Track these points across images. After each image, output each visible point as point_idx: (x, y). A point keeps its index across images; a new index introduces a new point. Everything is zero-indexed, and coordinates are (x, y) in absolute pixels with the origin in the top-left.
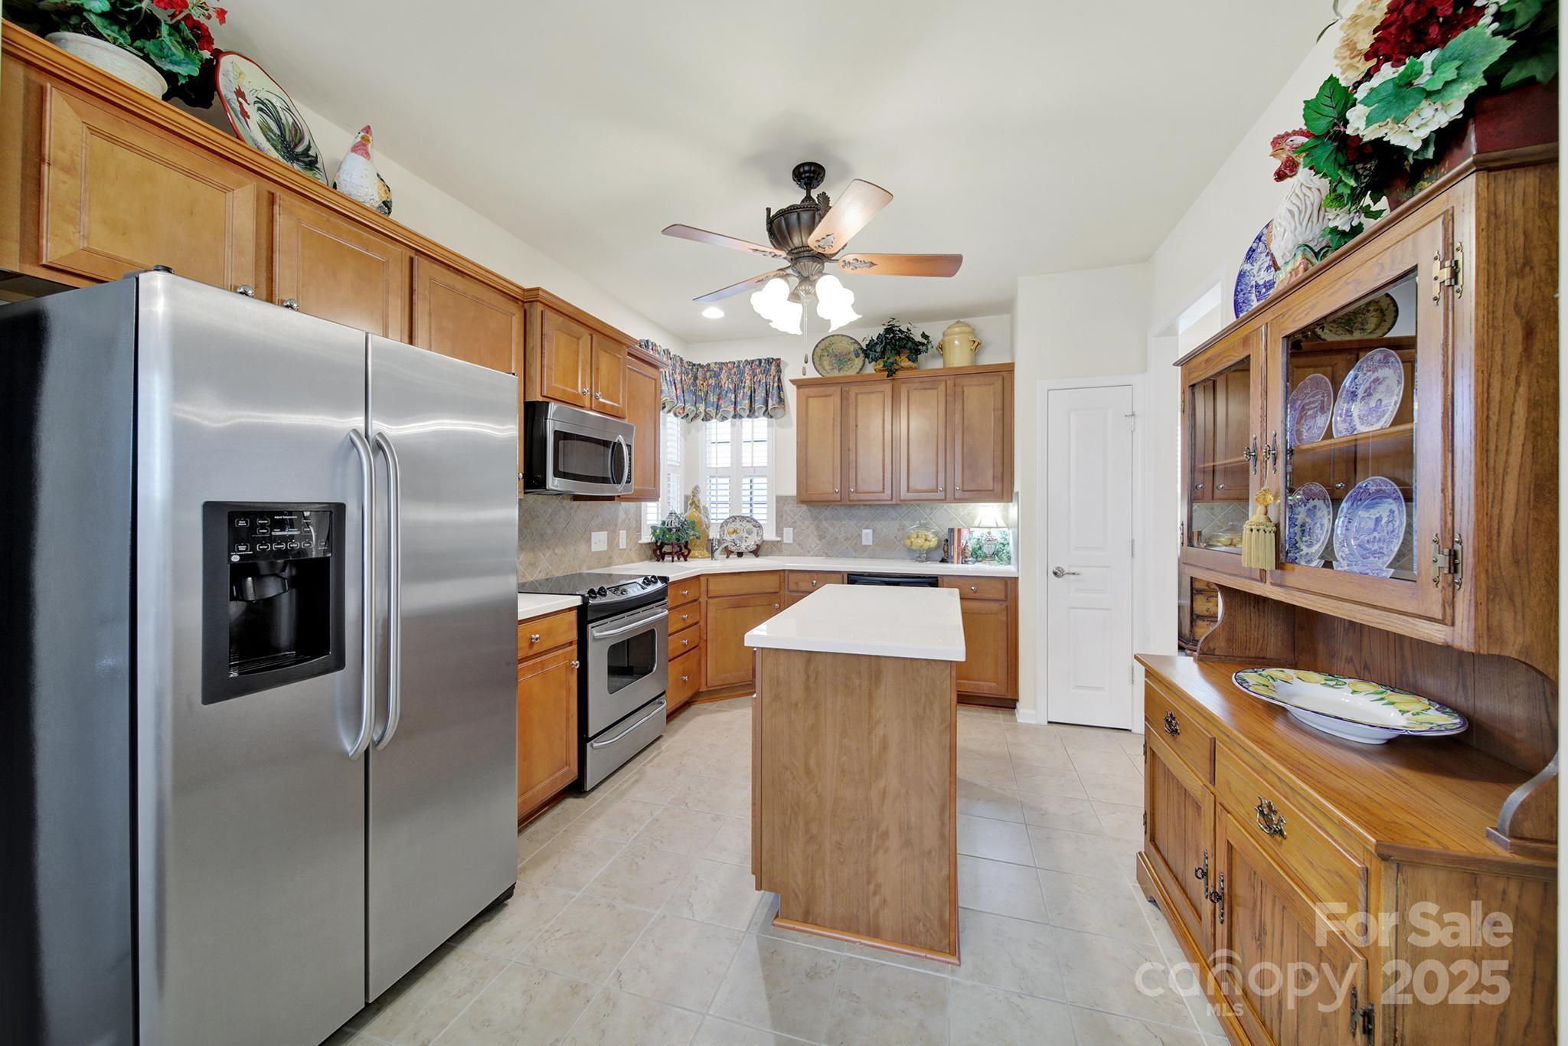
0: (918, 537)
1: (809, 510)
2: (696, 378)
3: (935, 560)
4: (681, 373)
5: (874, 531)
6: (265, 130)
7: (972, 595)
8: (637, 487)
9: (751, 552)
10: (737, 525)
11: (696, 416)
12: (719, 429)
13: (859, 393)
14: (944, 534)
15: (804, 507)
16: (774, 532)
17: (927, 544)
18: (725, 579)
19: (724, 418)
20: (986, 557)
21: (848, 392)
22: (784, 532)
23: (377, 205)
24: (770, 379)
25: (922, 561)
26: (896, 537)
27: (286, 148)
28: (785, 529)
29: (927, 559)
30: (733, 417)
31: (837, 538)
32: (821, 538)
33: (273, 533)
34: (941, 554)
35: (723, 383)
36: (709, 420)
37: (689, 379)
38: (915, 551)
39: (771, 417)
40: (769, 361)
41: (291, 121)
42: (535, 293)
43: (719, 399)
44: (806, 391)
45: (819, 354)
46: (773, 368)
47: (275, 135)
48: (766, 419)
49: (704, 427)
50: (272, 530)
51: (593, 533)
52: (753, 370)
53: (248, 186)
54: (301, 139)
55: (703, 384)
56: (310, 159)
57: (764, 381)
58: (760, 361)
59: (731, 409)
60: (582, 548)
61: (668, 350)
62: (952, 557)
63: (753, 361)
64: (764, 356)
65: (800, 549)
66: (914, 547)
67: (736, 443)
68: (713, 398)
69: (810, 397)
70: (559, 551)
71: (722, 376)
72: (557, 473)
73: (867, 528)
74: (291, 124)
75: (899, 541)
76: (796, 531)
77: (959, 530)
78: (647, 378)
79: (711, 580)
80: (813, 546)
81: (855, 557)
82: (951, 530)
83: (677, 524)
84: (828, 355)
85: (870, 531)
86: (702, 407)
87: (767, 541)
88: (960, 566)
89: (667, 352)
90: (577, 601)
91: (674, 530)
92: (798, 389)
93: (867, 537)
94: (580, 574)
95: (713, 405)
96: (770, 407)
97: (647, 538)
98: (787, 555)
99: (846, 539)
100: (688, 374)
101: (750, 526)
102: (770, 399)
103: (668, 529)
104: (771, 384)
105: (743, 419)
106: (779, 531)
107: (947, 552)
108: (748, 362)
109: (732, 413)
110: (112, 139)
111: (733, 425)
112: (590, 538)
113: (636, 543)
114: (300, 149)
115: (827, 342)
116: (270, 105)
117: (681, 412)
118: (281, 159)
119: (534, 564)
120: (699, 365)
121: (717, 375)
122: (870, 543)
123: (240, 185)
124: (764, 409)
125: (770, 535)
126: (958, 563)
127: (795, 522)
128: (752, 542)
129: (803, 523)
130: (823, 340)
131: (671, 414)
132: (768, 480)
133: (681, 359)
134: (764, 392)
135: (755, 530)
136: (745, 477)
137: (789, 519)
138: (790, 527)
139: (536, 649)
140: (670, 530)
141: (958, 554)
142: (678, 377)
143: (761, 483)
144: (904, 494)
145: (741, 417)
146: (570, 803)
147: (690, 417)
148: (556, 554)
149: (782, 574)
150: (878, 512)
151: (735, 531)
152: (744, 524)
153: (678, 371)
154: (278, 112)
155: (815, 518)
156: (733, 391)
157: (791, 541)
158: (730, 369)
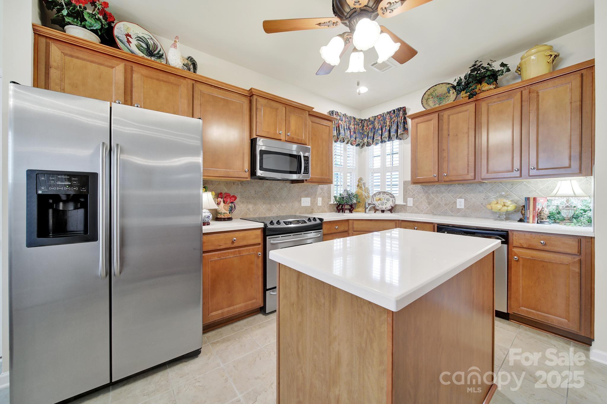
0: (497, 203)
1: (423, 188)
2: (363, 126)
3: (514, 220)
4: (354, 125)
5: (465, 200)
6: (139, 47)
7: (542, 247)
8: (312, 177)
9: (388, 210)
10: (381, 196)
11: (364, 145)
12: (376, 149)
13: (451, 115)
14: (522, 202)
15: (419, 186)
16: (403, 200)
17: (505, 208)
18: (363, 222)
19: (377, 144)
20: (564, 220)
21: (442, 116)
22: (408, 200)
23: (181, 66)
24: (399, 119)
25: (502, 220)
26: (482, 204)
27: (149, 52)
28: (409, 199)
29: (507, 219)
30: (381, 142)
31: (439, 204)
32: (429, 204)
33: (57, 183)
34: (519, 216)
35: (376, 126)
36: (370, 146)
37: (359, 128)
38: (496, 213)
39: (401, 139)
40: (399, 110)
41: (152, 42)
42: (251, 91)
43: (374, 135)
44: (416, 120)
45: (426, 98)
46: (401, 112)
47: (144, 48)
48: (398, 141)
49: (368, 149)
50: (57, 182)
51: (302, 198)
52: (390, 116)
53: (121, 65)
54: (157, 48)
55: (366, 129)
56: (160, 55)
57: (396, 121)
58: (394, 111)
59: (379, 138)
60: (296, 204)
61: (345, 114)
62: (528, 218)
63: (390, 112)
64: (395, 108)
65: (417, 209)
66: (493, 210)
67: (383, 156)
68: (371, 135)
69: (418, 123)
70: (284, 205)
71: (375, 123)
72: (261, 169)
73: (460, 198)
74: (152, 44)
75: (484, 207)
76: (414, 200)
77: (535, 199)
78: (324, 126)
79: (355, 222)
80: (425, 208)
81: (452, 216)
82: (528, 199)
83: (346, 195)
84: (432, 98)
85: (463, 200)
86: (366, 140)
87: (397, 205)
88: (536, 225)
89: (345, 115)
90: (261, 225)
91: (345, 198)
92: (412, 120)
93: (461, 203)
94: (295, 215)
95: (370, 138)
96: (399, 134)
97: (332, 201)
98: (409, 213)
99: (446, 205)
100: (359, 125)
101: (388, 197)
102: (399, 129)
103: (342, 197)
104: (400, 121)
105: (387, 143)
106: (405, 200)
107: (524, 214)
108: (389, 113)
109: (380, 141)
110: (72, 56)
111: (382, 146)
112: (301, 200)
113: (328, 204)
114: (156, 52)
115: (431, 90)
116: (143, 38)
117: (355, 143)
118: (145, 56)
119: (271, 210)
120: (365, 119)
121: (373, 123)
122: (463, 207)
123: (118, 65)
124: (396, 135)
125: (399, 201)
126: (533, 223)
127: (414, 195)
128: (389, 206)
129: (419, 195)
130: (429, 89)
131: (349, 144)
132: (399, 173)
133: (354, 118)
134: (396, 126)
135: (391, 199)
136: (388, 172)
137: (411, 193)
138: (411, 197)
139: (236, 245)
140: (343, 198)
141: (534, 217)
142: (352, 127)
143: (396, 174)
144: (484, 174)
145: (385, 142)
146: (260, 316)
147: (361, 145)
148: (282, 206)
149: (398, 222)
150: (468, 188)
151: (380, 199)
152: (385, 195)
153: (352, 124)
154: (147, 40)
155: (426, 192)
156: (380, 129)
157: (412, 205)
158: (379, 118)
